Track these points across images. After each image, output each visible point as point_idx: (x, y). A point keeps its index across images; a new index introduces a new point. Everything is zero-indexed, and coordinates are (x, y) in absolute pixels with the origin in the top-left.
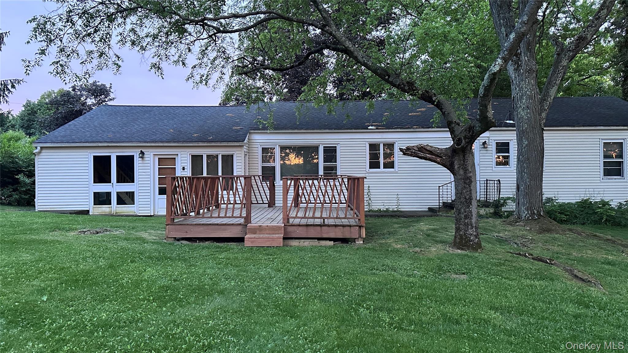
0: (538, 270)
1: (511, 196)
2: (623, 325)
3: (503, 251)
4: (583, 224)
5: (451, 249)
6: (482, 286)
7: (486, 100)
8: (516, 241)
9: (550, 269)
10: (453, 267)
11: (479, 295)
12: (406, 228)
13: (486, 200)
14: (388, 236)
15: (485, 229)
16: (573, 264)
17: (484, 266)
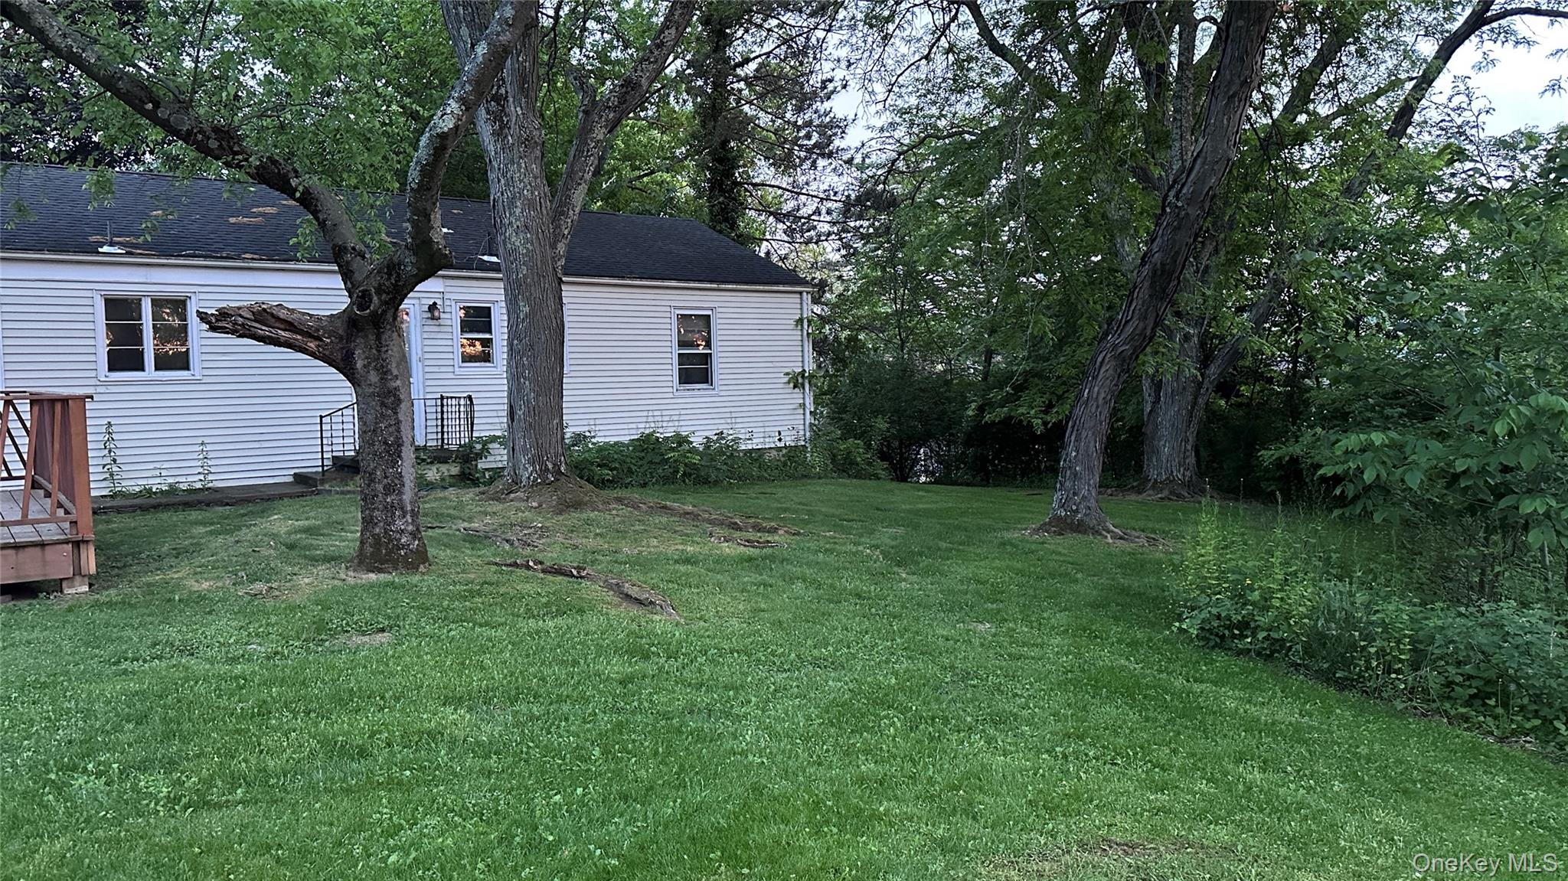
0: (554, 594)
1: (499, 433)
2: (708, 680)
3: (479, 562)
4: (644, 485)
5: (351, 573)
6: (427, 654)
7: (427, 201)
8: (509, 536)
9: (577, 590)
10: (355, 618)
11: (419, 676)
12: (230, 532)
13: (442, 446)
14: (173, 561)
15: (438, 516)
16: (623, 571)
17: (433, 605)
